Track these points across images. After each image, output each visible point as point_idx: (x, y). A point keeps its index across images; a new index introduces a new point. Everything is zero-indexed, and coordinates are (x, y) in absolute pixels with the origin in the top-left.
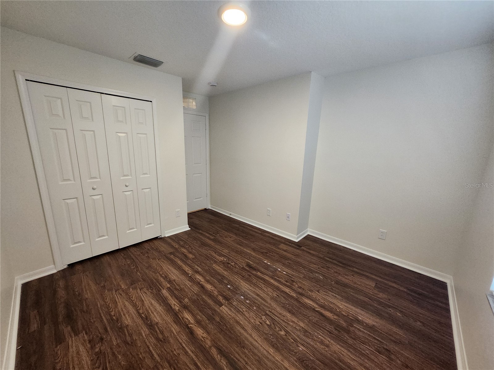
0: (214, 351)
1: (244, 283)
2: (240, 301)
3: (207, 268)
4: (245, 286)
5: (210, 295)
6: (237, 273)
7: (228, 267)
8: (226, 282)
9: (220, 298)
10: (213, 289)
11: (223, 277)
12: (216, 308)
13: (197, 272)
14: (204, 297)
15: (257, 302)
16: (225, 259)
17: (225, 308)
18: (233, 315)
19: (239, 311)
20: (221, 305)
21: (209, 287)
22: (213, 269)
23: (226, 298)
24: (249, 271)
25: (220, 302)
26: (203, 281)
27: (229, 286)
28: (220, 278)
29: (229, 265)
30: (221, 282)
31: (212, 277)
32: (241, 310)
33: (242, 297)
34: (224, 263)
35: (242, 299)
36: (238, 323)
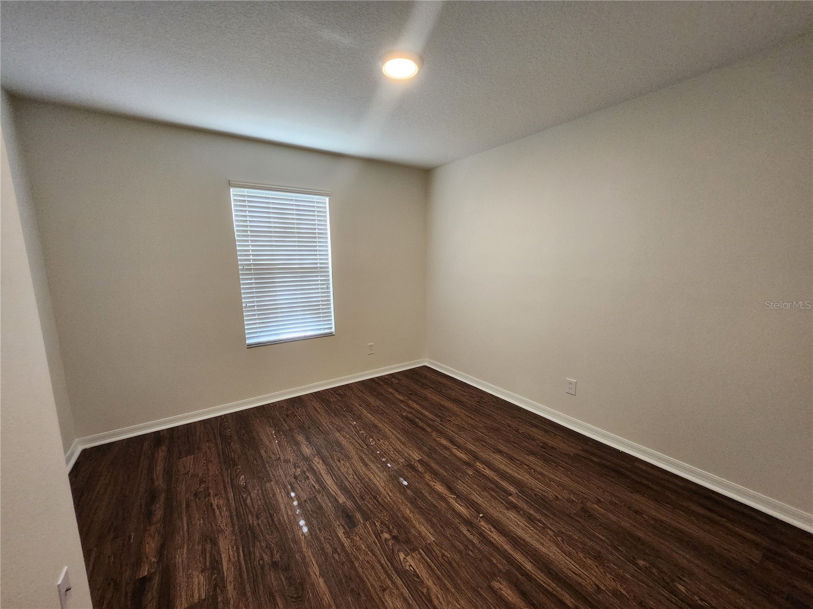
0: (429, 429)
1: (378, 484)
2: (393, 461)
3: (448, 532)
4: (379, 480)
5: (435, 474)
6: (384, 506)
7: (399, 526)
8: (409, 491)
9: (420, 468)
10: (432, 483)
11: (413, 502)
12: (426, 459)
13: (468, 523)
14: (445, 474)
15: (373, 459)
16: (402, 556)
17: (415, 457)
18: (407, 450)
19: (399, 452)
20: (420, 461)
21: (439, 487)
22: (433, 525)
23: (412, 467)
24: (359, 509)
25: (421, 464)
26: (451, 500)
27: (405, 483)
28: (419, 502)
29: (395, 532)
30: (418, 493)
31: (435, 506)
32: (396, 453)
33: (389, 465)
34: (408, 541)
35: (390, 464)
36: (403, 444)
